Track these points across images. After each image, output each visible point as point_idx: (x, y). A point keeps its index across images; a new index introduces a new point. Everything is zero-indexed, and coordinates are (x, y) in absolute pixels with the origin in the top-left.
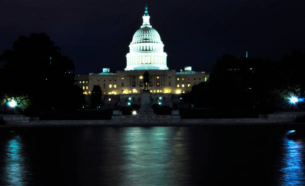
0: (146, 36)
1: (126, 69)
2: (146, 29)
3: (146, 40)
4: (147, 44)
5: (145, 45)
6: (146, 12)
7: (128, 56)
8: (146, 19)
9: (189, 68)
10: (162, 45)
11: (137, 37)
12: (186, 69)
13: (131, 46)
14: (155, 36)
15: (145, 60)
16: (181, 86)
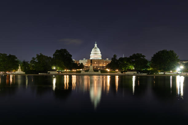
0: (96, 50)
1: (90, 59)
2: (96, 48)
3: (96, 51)
4: (96, 52)
5: (95, 52)
6: (96, 43)
7: (91, 55)
8: (96, 45)
9: (108, 59)
10: (100, 52)
11: (93, 50)
13: (91, 53)
14: (98, 50)
15: (95, 56)
16: (105, 64)
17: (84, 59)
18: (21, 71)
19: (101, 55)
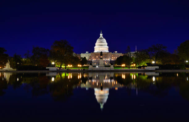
0: (101, 40)
1: (94, 52)
2: (101, 38)
3: (101, 42)
4: (102, 43)
5: (101, 43)
6: (101, 32)
7: (95, 47)
8: (101, 35)
9: (117, 52)
10: (107, 44)
11: (98, 41)
12: (115, 52)
13: (96, 44)
14: (105, 40)
15: (101, 49)
16: (113, 58)
17: (87, 52)
18: (10, 68)
19: (108, 47)
